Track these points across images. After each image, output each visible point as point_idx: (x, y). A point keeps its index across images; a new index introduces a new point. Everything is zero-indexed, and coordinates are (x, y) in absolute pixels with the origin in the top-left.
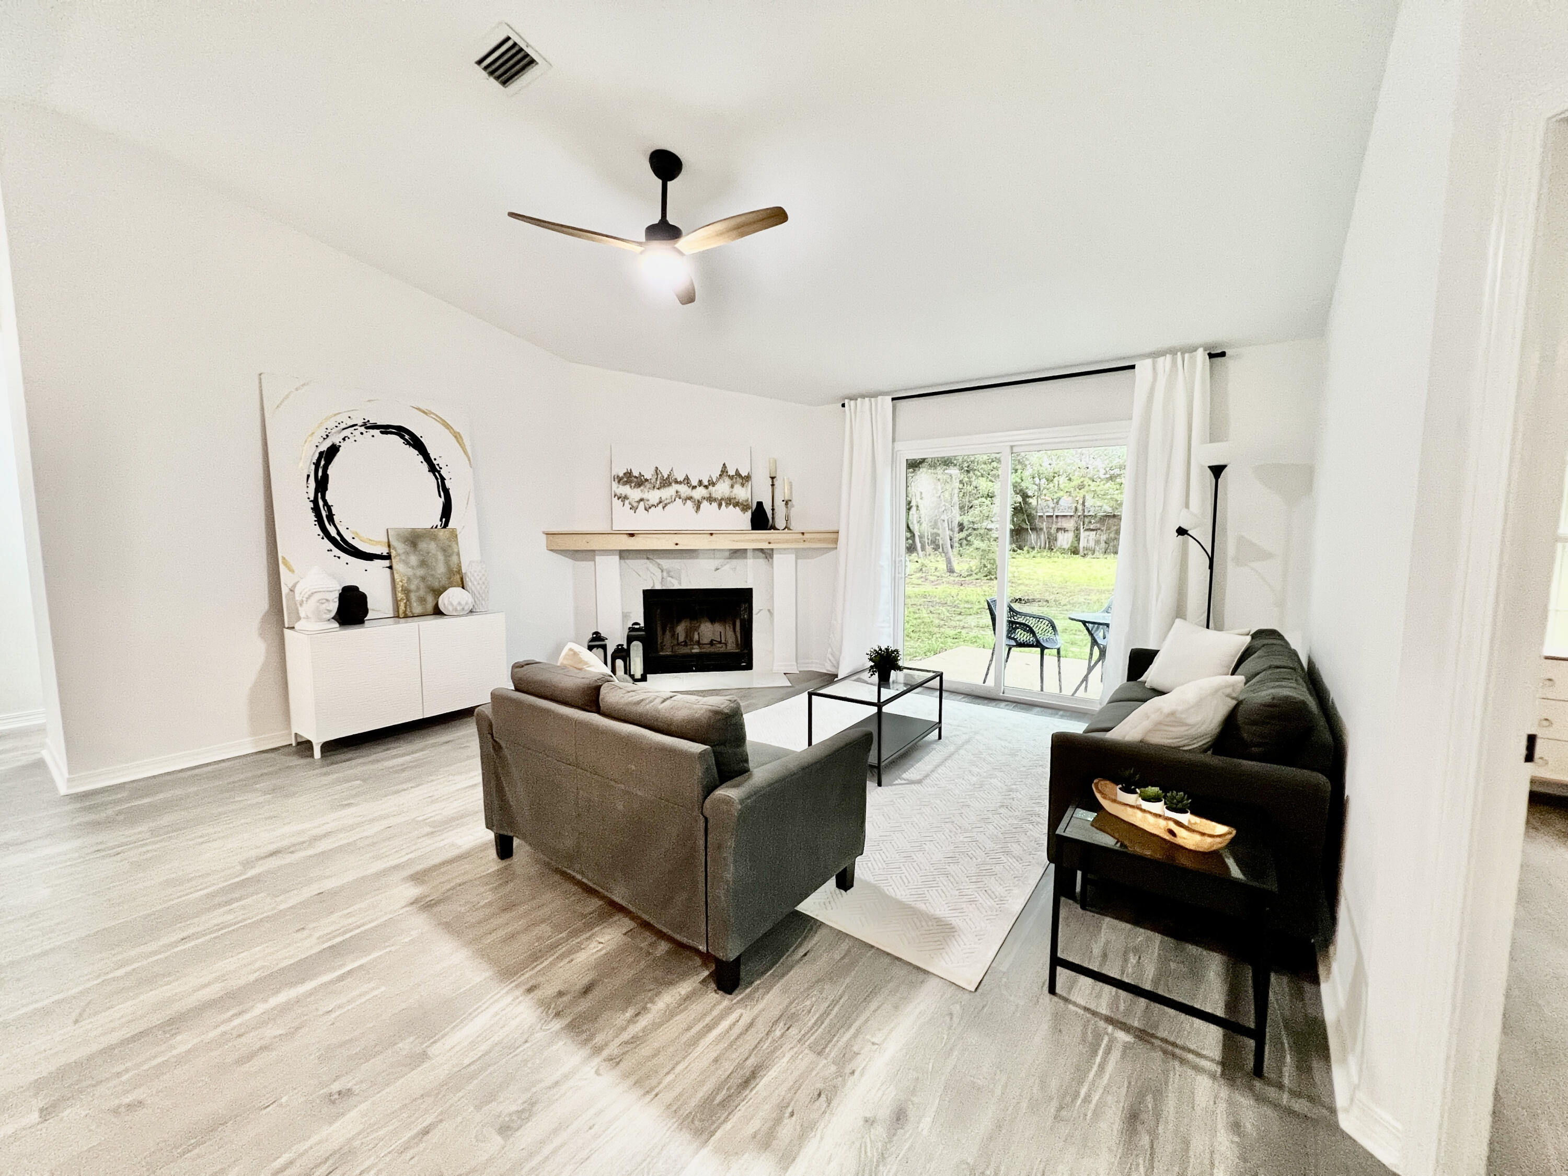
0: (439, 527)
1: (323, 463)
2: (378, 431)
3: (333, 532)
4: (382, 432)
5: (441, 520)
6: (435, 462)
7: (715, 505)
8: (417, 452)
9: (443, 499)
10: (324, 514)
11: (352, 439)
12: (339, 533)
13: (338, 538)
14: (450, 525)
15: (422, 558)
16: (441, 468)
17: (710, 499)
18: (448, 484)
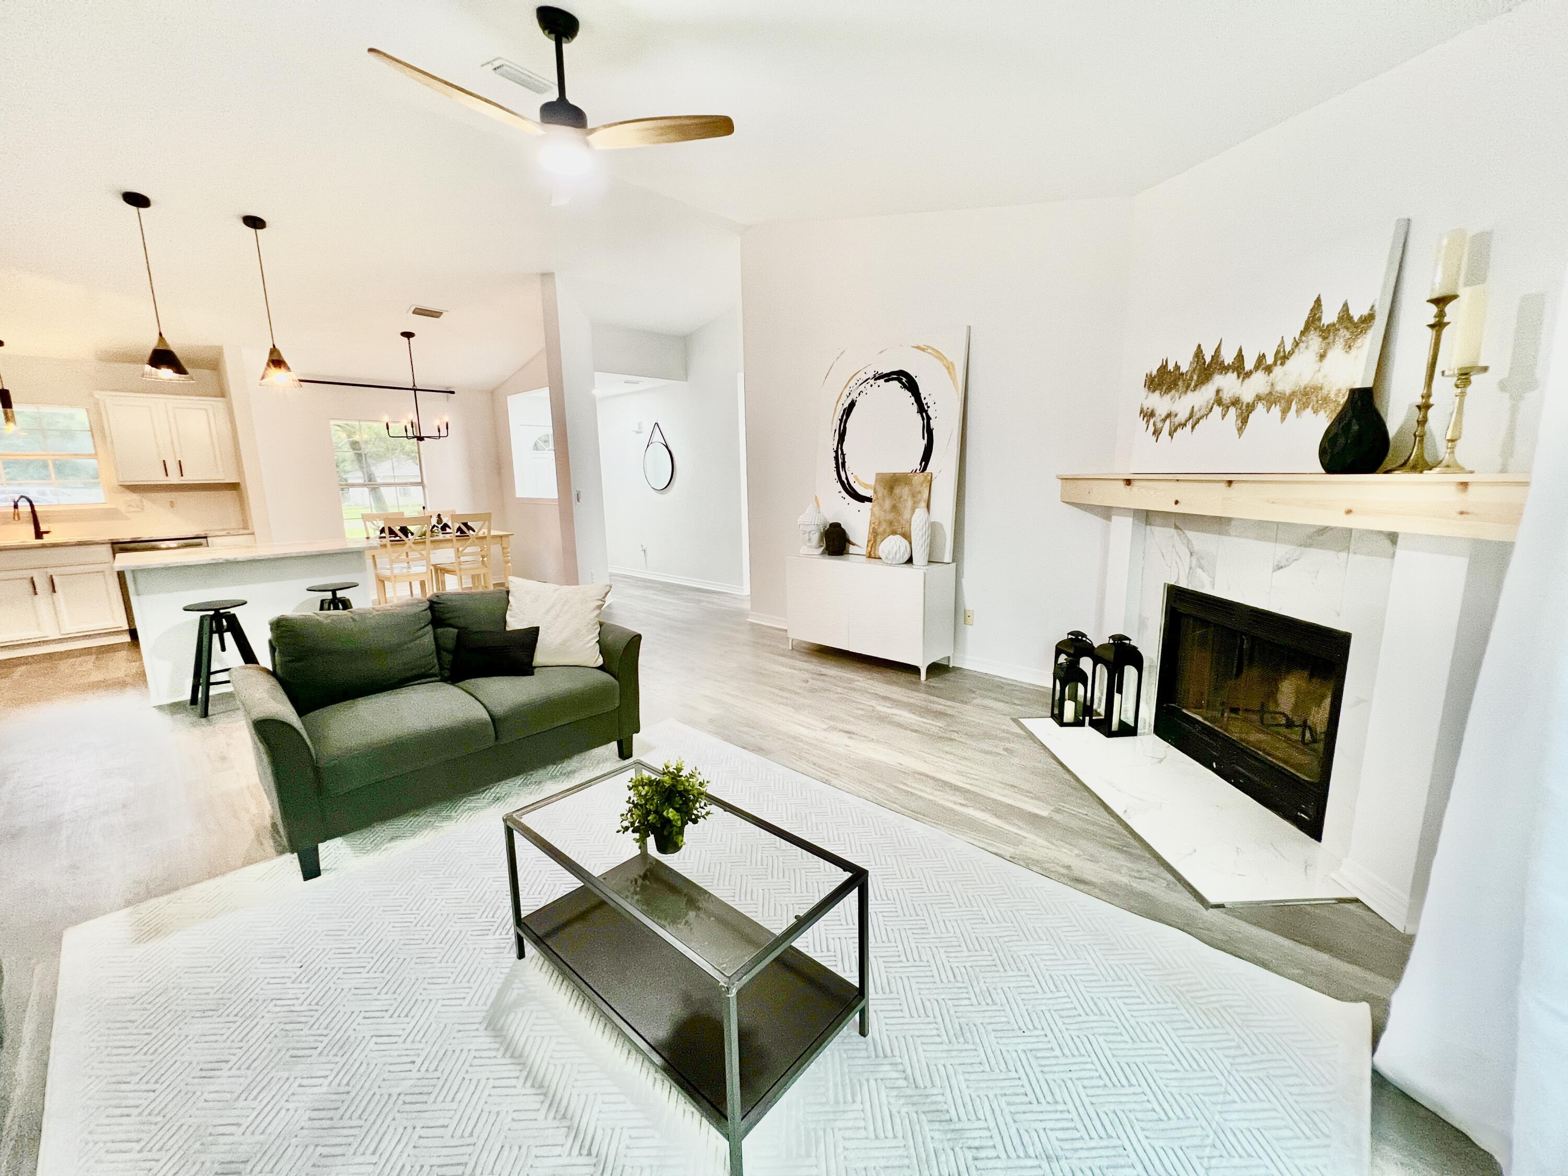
0: (918, 471)
1: (845, 417)
2: (882, 380)
3: (844, 478)
4: (886, 381)
5: (921, 464)
6: (924, 402)
7: (1276, 410)
8: (910, 394)
9: (925, 441)
10: (840, 461)
11: (864, 393)
12: (847, 478)
13: (846, 482)
14: (929, 470)
15: (893, 502)
16: (928, 407)
17: (1270, 399)
18: (933, 424)
